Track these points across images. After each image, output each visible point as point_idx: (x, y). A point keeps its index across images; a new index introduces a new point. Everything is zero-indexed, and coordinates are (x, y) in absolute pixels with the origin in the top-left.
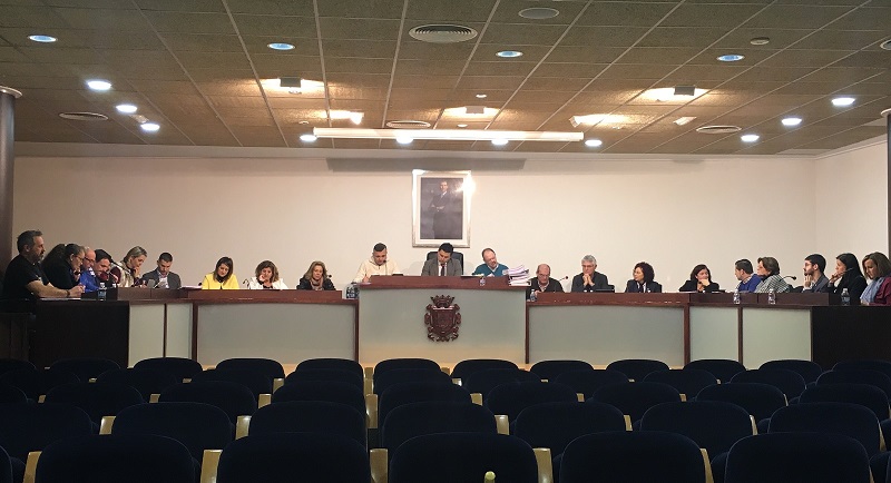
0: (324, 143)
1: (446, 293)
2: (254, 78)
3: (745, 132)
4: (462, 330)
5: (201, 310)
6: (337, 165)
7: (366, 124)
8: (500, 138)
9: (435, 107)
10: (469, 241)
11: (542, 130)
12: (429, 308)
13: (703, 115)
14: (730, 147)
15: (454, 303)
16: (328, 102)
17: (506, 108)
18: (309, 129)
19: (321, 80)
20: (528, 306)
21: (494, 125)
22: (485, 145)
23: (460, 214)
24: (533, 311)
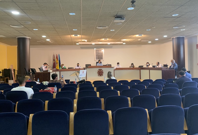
0: (80, 45)
1: (101, 68)
2: (70, 35)
3: (149, 41)
6: (82, 48)
7: (87, 42)
8: (109, 43)
9: (99, 39)
10: (104, 60)
11: (116, 42)
12: (98, 71)
13: (143, 39)
14: (146, 43)
15: (102, 70)
16: (82, 38)
17: (111, 38)
18: (78, 43)
19: (81, 35)
21: (108, 41)
22: (107, 44)
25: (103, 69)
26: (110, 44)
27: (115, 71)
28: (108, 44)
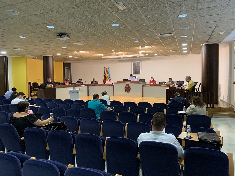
4: (131, 90)
5: (89, 87)
10: (141, 74)
12: (125, 87)
15: (129, 86)
20: (143, 86)
23: (140, 69)
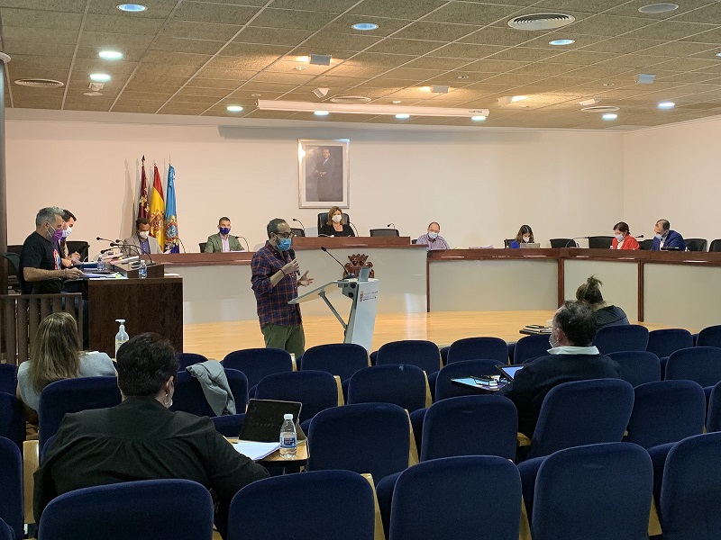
1: (361, 252)
8: (402, 114)
9: (401, 85)
10: (348, 204)
15: (368, 260)
19: (345, 59)
20: (429, 261)
22: (390, 119)
23: (341, 179)
24: (434, 266)
25: (374, 256)
26: (407, 116)
27: (431, 266)
28: (399, 116)
